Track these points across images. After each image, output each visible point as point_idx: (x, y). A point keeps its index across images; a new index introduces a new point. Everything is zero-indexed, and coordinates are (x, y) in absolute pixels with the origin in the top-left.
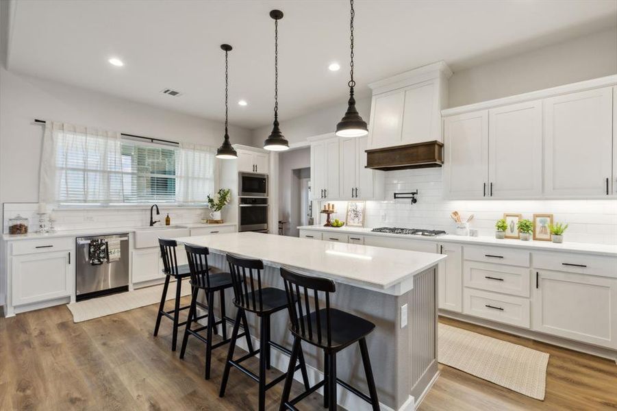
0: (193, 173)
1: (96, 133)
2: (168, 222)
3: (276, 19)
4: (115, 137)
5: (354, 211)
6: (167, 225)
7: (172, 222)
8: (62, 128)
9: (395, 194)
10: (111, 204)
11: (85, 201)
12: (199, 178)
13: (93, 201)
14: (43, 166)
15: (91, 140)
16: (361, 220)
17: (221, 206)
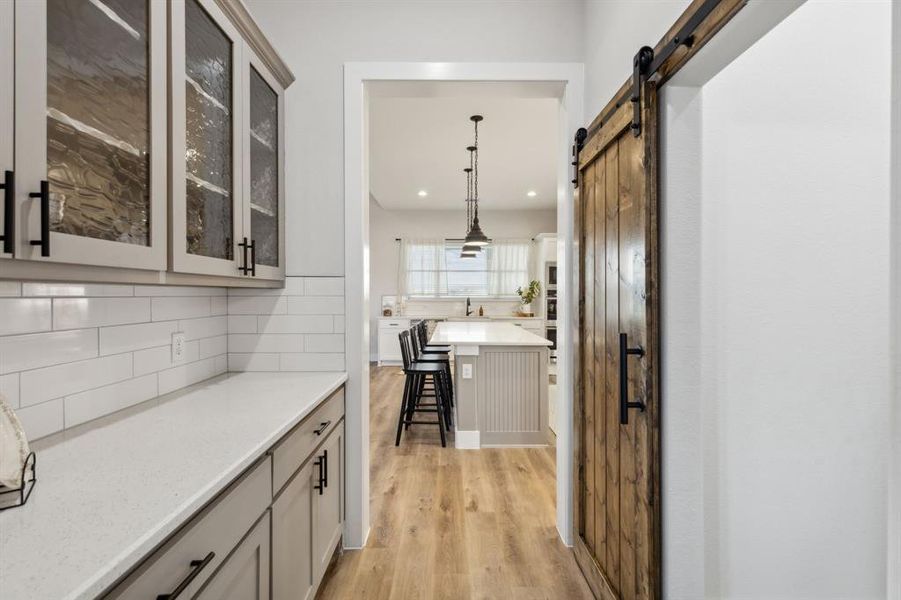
0: (506, 266)
1: (429, 243)
2: (482, 313)
4: (441, 243)
6: (481, 316)
7: (484, 314)
8: (409, 242)
10: (444, 297)
11: (423, 294)
12: (512, 271)
13: (428, 294)
15: (426, 248)
17: (529, 299)
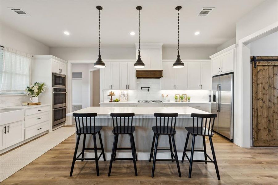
0: (15, 70)
3: (139, 10)
5: (123, 94)
9: (141, 88)
16: (127, 98)
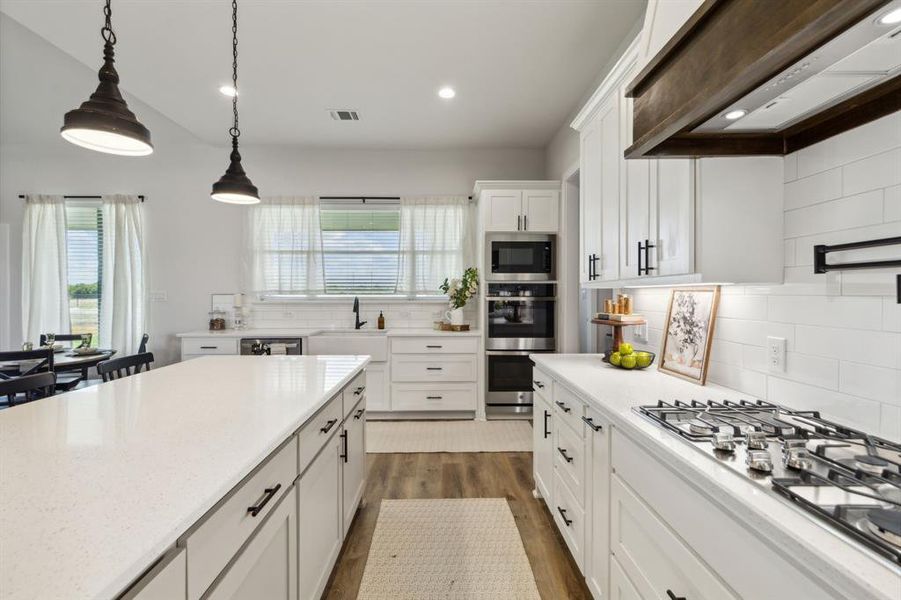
2: (381, 324)
5: (686, 320)
6: (380, 328)
7: (387, 325)
9: (821, 250)
10: (319, 296)
11: (282, 292)
13: (292, 292)
14: (243, 253)
16: (700, 356)
17: (459, 299)
